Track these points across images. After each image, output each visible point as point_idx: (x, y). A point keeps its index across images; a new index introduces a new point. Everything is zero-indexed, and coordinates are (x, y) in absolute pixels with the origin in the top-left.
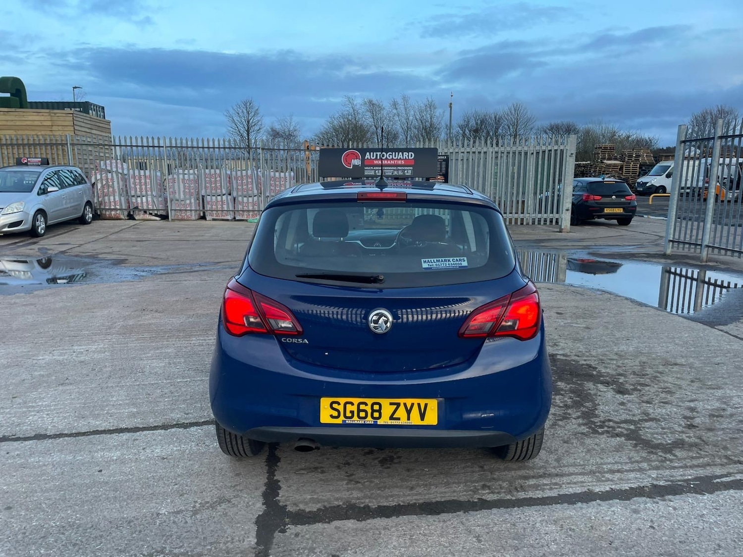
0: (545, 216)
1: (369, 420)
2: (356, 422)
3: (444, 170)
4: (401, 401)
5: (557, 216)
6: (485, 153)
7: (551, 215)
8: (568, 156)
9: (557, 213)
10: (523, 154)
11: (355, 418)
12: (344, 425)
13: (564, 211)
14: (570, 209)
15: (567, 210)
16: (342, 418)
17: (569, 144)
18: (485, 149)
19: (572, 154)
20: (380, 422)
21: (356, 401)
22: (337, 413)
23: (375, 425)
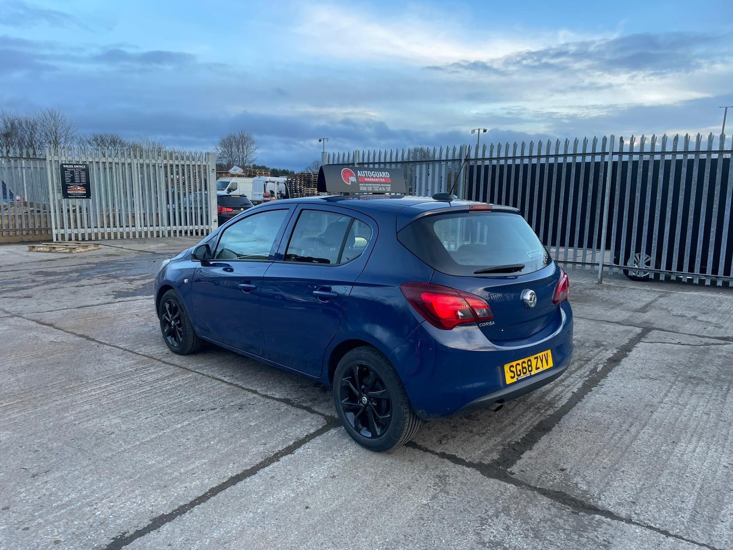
0: (191, 228)
1: (528, 374)
2: (523, 377)
3: (84, 181)
4: (538, 355)
5: (207, 227)
6: (130, 164)
7: (202, 226)
8: (210, 172)
9: (207, 224)
10: (168, 167)
11: (522, 374)
12: (518, 381)
13: (213, 222)
14: (217, 220)
15: (215, 221)
16: (516, 377)
17: (210, 161)
18: (129, 161)
19: (213, 170)
20: (533, 373)
21: (520, 362)
22: (513, 373)
23: (531, 376)
